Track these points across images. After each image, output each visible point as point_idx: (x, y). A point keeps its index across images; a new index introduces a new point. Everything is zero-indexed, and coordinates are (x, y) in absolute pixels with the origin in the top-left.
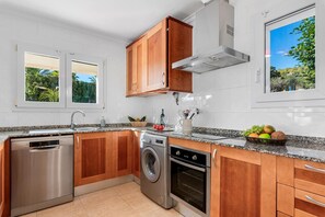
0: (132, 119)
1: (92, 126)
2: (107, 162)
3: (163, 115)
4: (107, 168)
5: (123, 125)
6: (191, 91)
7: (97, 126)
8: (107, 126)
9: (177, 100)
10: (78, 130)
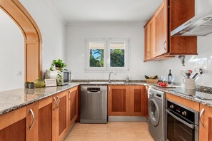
0: (147, 77)
1: (121, 81)
2: (127, 104)
3: (170, 74)
4: (127, 109)
5: (142, 81)
6: (196, 53)
7: (124, 81)
8: (130, 81)
9: (183, 62)
10: (112, 83)
